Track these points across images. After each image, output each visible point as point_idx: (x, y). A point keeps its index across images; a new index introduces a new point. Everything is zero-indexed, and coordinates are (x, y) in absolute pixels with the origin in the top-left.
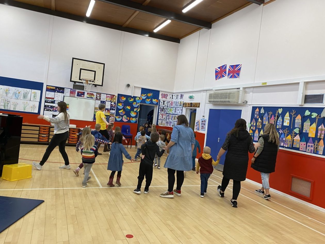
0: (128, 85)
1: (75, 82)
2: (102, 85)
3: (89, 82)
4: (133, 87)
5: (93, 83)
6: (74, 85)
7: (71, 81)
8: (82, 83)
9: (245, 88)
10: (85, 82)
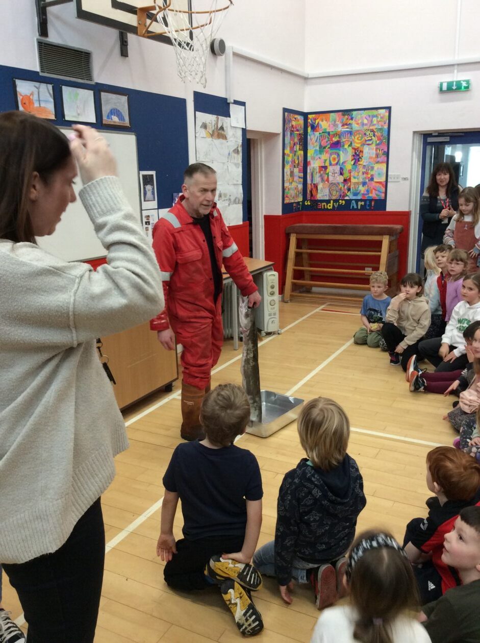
0: (222, 48)
6: (40, 44)
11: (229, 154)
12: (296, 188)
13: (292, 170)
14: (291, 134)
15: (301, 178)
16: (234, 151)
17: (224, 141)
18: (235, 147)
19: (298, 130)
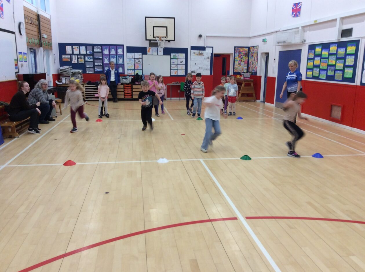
0: (200, 36)
1: (150, 40)
2: (174, 40)
3: (162, 39)
4: (206, 37)
5: (166, 38)
6: (149, 43)
7: (146, 40)
8: (156, 40)
9: (303, 27)
10: (158, 39)
11: (204, 59)
12: (243, 68)
13: (240, 63)
14: (239, 53)
15: (246, 65)
16: (207, 58)
17: (203, 56)
18: (208, 57)
19: (244, 52)
